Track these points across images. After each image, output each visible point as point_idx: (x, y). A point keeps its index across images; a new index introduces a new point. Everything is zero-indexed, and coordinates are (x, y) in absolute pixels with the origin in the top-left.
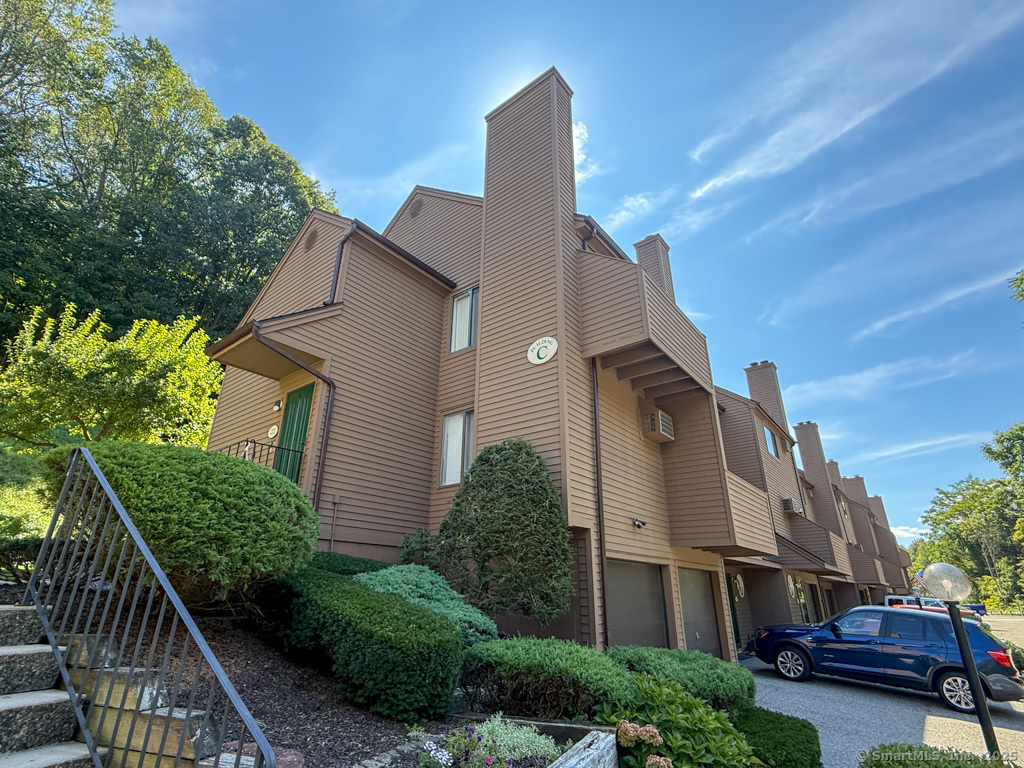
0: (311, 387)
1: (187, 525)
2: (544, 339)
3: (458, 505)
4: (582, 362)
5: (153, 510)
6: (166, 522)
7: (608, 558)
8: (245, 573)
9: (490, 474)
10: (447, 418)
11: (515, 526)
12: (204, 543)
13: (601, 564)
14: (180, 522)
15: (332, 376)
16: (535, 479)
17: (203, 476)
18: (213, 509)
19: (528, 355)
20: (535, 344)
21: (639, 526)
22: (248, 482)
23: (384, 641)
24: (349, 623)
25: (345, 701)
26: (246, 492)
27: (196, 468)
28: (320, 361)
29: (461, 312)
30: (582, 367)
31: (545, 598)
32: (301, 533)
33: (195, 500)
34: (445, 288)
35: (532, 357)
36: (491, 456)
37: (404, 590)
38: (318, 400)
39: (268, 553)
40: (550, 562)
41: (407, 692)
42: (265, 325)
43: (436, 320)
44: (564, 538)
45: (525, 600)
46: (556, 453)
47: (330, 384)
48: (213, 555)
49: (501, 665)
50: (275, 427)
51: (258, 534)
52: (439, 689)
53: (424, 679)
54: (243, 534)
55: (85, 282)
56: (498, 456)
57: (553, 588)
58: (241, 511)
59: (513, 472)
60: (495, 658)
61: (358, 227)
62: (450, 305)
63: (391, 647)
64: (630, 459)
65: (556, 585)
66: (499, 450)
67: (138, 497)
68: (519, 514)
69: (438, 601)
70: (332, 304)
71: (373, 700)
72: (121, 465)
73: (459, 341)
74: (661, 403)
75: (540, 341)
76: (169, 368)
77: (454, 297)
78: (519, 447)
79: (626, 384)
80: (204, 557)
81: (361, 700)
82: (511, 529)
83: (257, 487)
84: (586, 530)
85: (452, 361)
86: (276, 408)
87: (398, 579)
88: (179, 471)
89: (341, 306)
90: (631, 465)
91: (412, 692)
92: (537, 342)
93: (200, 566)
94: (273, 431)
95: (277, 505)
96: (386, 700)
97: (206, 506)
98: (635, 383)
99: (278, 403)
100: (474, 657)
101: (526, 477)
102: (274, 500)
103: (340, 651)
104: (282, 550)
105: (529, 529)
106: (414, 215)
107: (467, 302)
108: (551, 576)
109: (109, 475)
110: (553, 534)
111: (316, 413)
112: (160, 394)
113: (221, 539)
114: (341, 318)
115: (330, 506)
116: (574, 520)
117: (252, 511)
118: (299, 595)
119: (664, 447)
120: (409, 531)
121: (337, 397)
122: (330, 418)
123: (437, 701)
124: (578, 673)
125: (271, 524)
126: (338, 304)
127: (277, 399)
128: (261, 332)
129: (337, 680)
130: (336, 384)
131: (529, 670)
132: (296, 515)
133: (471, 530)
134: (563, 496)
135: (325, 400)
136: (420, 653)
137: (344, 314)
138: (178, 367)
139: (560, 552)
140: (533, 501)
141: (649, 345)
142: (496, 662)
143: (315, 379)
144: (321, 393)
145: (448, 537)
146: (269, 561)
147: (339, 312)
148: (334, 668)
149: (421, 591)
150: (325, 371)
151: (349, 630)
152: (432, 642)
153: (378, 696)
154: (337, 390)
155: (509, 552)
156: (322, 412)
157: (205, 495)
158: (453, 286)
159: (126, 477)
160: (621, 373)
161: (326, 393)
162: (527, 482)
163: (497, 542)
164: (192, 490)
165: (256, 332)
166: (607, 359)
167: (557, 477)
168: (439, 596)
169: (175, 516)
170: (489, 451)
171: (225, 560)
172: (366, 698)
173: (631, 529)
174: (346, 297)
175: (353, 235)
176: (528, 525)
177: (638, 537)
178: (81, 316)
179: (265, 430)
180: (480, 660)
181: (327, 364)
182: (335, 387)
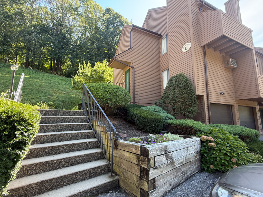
0: (129, 70)
1: (103, 96)
2: (187, 44)
3: (165, 92)
4: (200, 48)
5: (97, 94)
6: (99, 96)
7: (210, 103)
8: (115, 105)
9: (172, 83)
10: (163, 72)
11: (179, 95)
12: (107, 99)
13: (208, 104)
14: (102, 96)
15: (133, 66)
16: (185, 83)
17: (105, 88)
18: (107, 93)
19: (183, 50)
20: (184, 46)
21: (222, 94)
22: (114, 88)
23: (143, 117)
24: (136, 115)
25: (137, 129)
26: (114, 90)
27: (104, 86)
28: (130, 63)
29: (164, 42)
30: (200, 50)
31: (189, 112)
32: (126, 98)
33: (104, 92)
34: (159, 37)
35: (184, 50)
36: (173, 79)
37: (151, 110)
38: (131, 72)
39: (119, 101)
40: (190, 103)
41: (149, 127)
42: (117, 57)
43: (158, 46)
44: (195, 97)
45: (183, 113)
46: (192, 76)
47: (133, 68)
48: (109, 102)
49: (172, 124)
50: (124, 80)
51: (117, 98)
52: (157, 127)
53: (153, 125)
54: (114, 98)
55: (88, 58)
56: (174, 79)
57: (192, 110)
58: (113, 94)
59: (178, 82)
60: (171, 123)
61: (133, 26)
62: (161, 42)
63: (145, 119)
64: (219, 75)
65: (192, 109)
66: (175, 77)
67: (94, 92)
68: (180, 92)
69: (160, 113)
70: (131, 48)
71: (143, 129)
72: (91, 86)
73: (164, 51)
74: (231, 56)
75: (186, 45)
76: (104, 72)
77: (162, 39)
78: (180, 75)
79: (217, 52)
80: (107, 102)
81: (140, 129)
82: (178, 96)
83: (116, 89)
84: (203, 96)
85: (163, 57)
86: (123, 76)
87: (151, 108)
88: (101, 87)
89: (133, 48)
90: (219, 77)
91: (150, 127)
92: (185, 45)
93: (107, 104)
94: (124, 81)
95: (120, 93)
96: (145, 129)
97: (106, 93)
98: (221, 51)
99: (123, 75)
100: (167, 123)
101: (182, 83)
102: (119, 91)
103: (136, 120)
104: (122, 101)
105: (183, 96)
106: (149, 18)
107: (166, 39)
108: (191, 107)
109: (89, 88)
110: (191, 97)
111: (131, 75)
112: (103, 77)
113: (110, 99)
114: (133, 51)
115: (137, 95)
116: (198, 93)
117: (115, 94)
118: (128, 111)
119: (233, 70)
120: (156, 100)
121: (135, 71)
122: (134, 76)
123: (157, 130)
124: (191, 125)
125: (119, 96)
126: (132, 48)
127: (123, 74)
128: (116, 59)
129: (136, 125)
130: (134, 68)
131: (179, 125)
132: (124, 95)
133: (168, 97)
134: (194, 87)
135: (132, 72)
136: (151, 120)
137: (134, 50)
138: (105, 71)
139: (193, 101)
140: (184, 89)
141: (224, 37)
142: (171, 124)
143: (129, 67)
144: (131, 70)
145: (163, 99)
146: (120, 103)
147: (132, 50)
148: (135, 123)
149: (156, 110)
150: (131, 65)
151: (136, 116)
152: (154, 118)
153: (143, 128)
154: (135, 69)
155: (178, 102)
156: (132, 75)
157: (106, 91)
158: (161, 36)
159: (91, 88)
160: (215, 49)
161: (132, 70)
162: (182, 84)
163: (175, 99)
164: (103, 90)
165: (115, 59)
166: (209, 45)
167: (193, 82)
168: (160, 112)
169: (101, 95)
170: (172, 78)
171: (111, 103)
172: (141, 128)
173: (219, 95)
174: (134, 46)
175: (133, 29)
176: (183, 95)
177: (222, 97)
178: (86, 64)
179: (122, 81)
180: (168, 123)
181: (132, 63)
182: (134, 69)
